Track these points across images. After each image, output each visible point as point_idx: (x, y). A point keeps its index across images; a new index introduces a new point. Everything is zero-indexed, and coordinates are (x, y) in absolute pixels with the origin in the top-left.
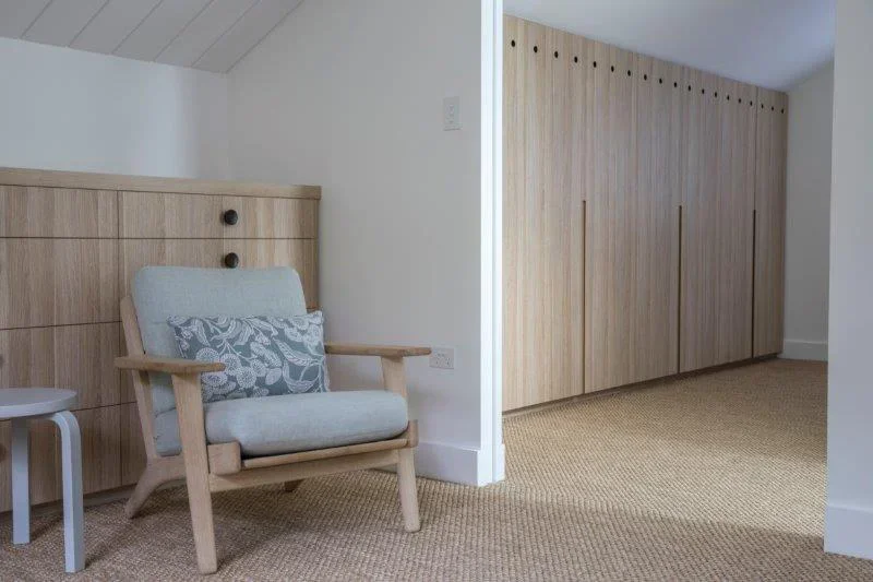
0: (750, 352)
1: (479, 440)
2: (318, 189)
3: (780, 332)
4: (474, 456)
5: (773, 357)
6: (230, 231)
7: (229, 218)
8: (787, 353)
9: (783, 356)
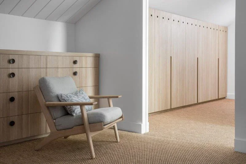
0: (218, 97)
1: (142, 121)
2: (99, 54)
3: (226, 91)
4: (141, 125)
5: (224, 98)
6: (75, 66)
7: (75, 62)
8: (228, 97)
9: (227, 98)
